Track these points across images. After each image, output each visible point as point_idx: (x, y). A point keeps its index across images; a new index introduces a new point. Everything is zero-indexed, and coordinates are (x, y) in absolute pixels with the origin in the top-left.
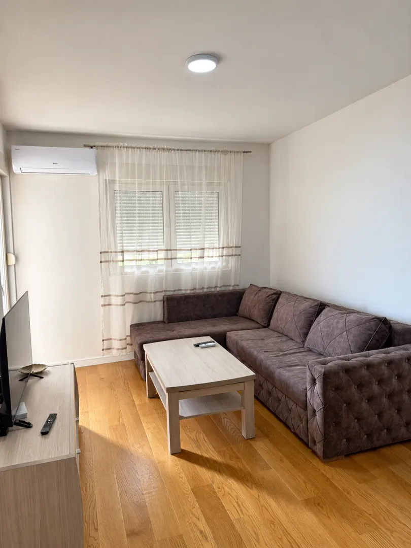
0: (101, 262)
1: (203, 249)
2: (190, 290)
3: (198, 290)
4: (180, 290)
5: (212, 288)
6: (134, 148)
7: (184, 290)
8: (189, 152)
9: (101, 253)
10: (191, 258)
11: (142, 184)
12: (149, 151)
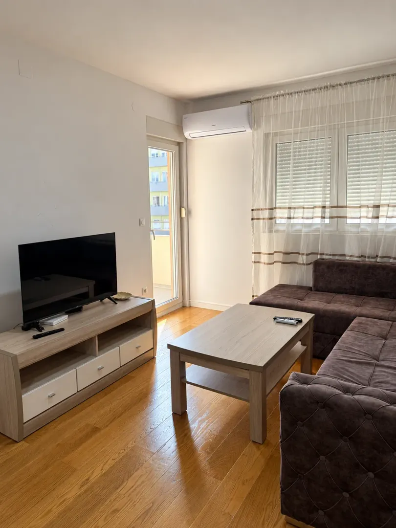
0: (252, 219)
1: (378, 206)
2: (357, 257)
3: (369, 257)
4: (344, 255)
5: (390, 257)
6: (291, 94)
7: (348, 256)
8: (363, 83)
9: (253, 210)
10: (360, 218)
11: (297, 133)
12: (310, 94)
